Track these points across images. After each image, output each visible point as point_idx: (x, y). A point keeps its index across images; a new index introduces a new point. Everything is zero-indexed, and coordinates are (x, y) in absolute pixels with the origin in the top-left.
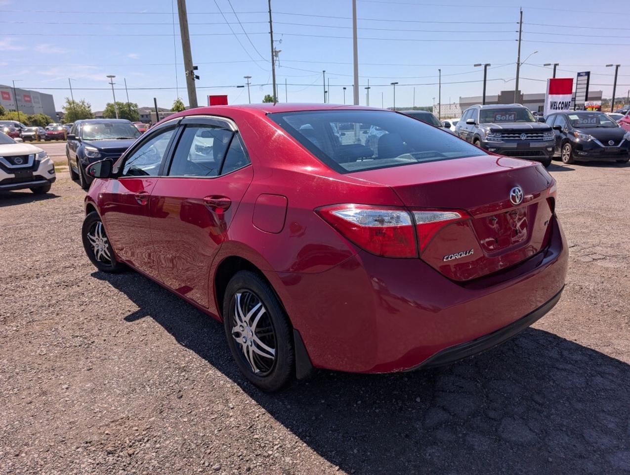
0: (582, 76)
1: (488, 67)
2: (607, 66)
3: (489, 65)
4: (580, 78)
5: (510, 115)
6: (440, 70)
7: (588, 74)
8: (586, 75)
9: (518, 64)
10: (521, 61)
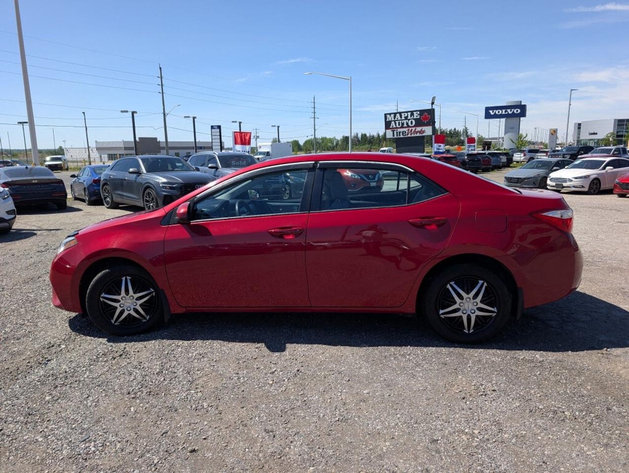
0: (215, 128)
1: (135, 115)
2: (233, 122)
3: (136, 112)
4: (213, 130)
5: (243, 161)
6: (84, 113)
7: (219, 127)
8: (218, 128)
9: (164, 114)
10: (166, 112)
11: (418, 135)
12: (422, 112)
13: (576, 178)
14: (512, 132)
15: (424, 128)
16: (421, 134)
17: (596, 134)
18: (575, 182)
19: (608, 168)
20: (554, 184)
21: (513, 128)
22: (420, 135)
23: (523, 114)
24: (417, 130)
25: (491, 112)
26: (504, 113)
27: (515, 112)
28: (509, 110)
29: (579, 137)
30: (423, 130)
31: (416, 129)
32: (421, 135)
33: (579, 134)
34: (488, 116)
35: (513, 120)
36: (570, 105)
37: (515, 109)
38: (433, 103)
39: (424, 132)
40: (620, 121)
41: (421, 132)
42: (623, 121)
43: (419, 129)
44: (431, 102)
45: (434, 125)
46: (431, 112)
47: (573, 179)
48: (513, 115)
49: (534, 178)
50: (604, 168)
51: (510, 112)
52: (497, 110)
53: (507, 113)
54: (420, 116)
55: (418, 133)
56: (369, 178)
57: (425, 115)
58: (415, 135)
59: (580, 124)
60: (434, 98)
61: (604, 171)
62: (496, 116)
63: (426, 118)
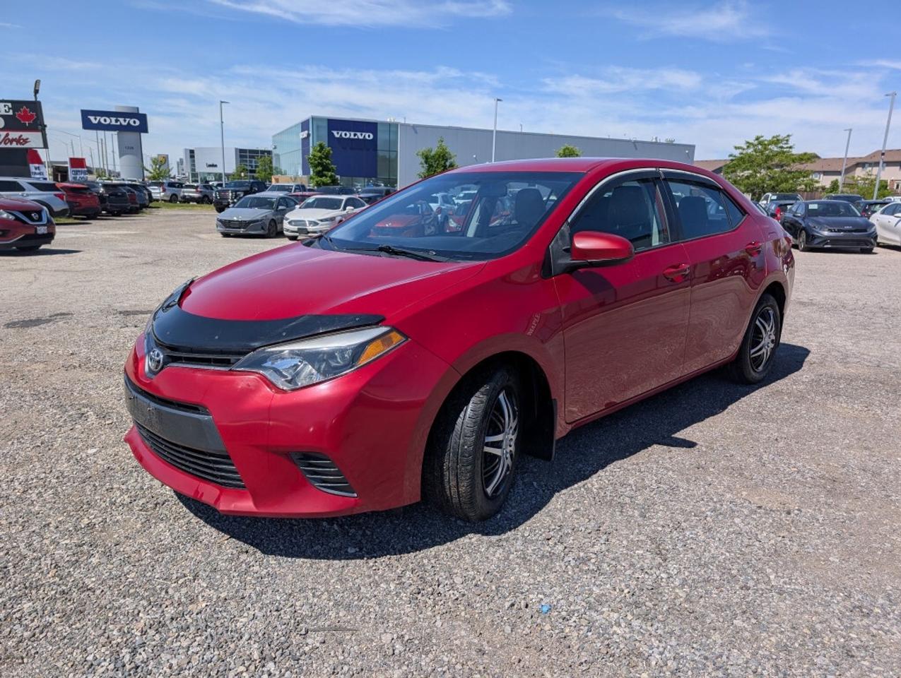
11: (14, 145)
12: (16, 105)
13: (322, 221)
14: (131, 154)
15: (25, 135)
16: (21, 144)
17: (216, 166)
18: (322, 225)
19: (348, 208)
20: (296, 228)
21: (132, 149)
22: (19, 146)
23: (143, 128)
24: (10, 137)
25: (92, 118)
26: (113, 123)
27: (132, 123)
28: (121, 120)
29: (193, 170)
30: (24, 137)
31: (7, 135)
32: (22, 146)
33: (194, 165)
34: (87, 125)
35: (130, 136)
36: (222, 122)
37: (131, 118)
38: (36, 92)
39: (26, 141)
40: (241, 151)
41: (18, 141)
42: (244, 151)
43: (14, 135)
44: (33, 90)
45: (44, 130)
46: (35, 106)
47: (319, 222)
48: (129, 128)
49: (261, 220)
50: (344, 209)
51: (124, 124)
52: (102, 116)
53: (118, 123)
54: (14, 112)
55: (14, 143)
56: (33, 220)
57: (25, 111)
58: (9, 146)
59: (192, 152)
60: (37, 83)
61: (345, 212)
62: (99, 127)
63: (26, 117)
